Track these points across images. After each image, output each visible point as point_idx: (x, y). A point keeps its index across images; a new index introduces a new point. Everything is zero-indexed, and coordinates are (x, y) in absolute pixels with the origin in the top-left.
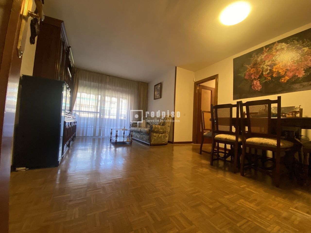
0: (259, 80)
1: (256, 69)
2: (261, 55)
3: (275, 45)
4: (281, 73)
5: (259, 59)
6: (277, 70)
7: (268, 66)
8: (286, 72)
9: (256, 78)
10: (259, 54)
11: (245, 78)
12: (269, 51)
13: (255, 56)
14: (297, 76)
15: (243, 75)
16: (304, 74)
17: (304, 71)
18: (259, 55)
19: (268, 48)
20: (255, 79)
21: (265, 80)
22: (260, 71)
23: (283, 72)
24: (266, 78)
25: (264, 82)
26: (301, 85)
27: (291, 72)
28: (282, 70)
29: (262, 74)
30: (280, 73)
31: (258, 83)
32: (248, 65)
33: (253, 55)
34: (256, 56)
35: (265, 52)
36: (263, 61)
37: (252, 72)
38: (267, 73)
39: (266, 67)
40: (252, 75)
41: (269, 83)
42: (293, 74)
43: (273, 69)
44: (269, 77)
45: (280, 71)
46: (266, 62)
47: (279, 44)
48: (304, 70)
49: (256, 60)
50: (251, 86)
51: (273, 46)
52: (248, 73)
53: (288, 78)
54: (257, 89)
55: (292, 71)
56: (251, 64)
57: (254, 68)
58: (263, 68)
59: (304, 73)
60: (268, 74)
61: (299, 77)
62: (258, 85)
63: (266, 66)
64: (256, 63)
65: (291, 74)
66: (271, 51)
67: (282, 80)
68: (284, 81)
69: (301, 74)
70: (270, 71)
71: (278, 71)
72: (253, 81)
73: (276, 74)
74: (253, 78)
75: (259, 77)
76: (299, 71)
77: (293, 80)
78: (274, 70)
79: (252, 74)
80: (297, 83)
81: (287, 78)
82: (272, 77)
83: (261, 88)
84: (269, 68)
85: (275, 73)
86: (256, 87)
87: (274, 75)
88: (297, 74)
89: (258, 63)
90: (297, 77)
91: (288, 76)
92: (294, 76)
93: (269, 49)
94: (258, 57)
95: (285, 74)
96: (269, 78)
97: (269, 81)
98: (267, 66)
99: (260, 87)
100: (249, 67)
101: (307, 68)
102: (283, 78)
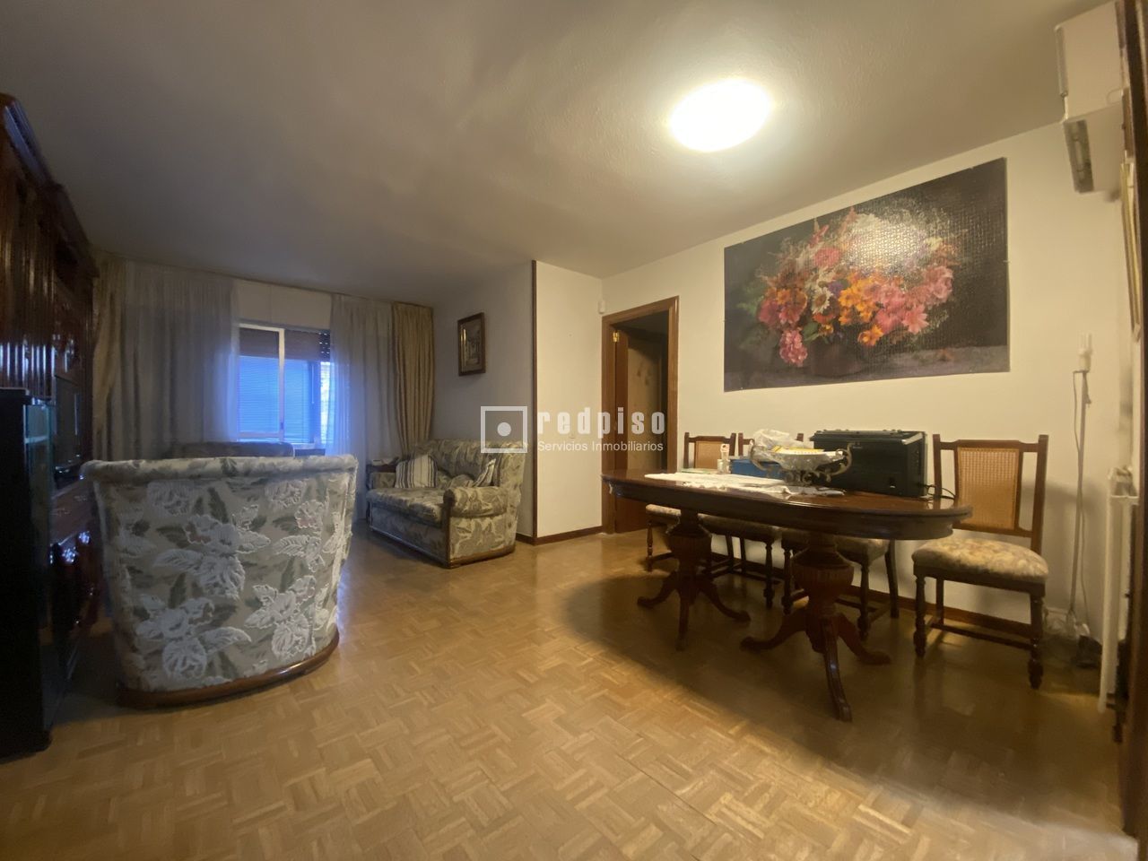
0: (800, 329)
1: (791, 292)
2: (806, 246)
3: (848, 218)
4: (862, 315)
5: (800, 260)
6: (850, 304)
7: (827, 286)
8: (874, 313)
9: (791, 322)
10: (801, 242)
11: (761, 319)
12: (829, 236)
13: (789, 246)
14: (907, 329)
15: (754, 310)
16: (926, 324)
17: (925, 315)
18: (802, 247)
19: (827, 227)
20: (788, 325)
21: (817, 332)
22: (804, 300)
23: (868, 312)
24: (819, 325)
25: (814, 337)
26: (916, 358)
27: (889, 314)
28: (865, 306)
29: (809, 310)
30: (859, 313)
31: (796, 340)
32: (769, 276)
33: (784, 245)
34: (791, 247)
35: (818, 239)
36: (812, 270)
37: (779, 303)
38: (821, 310)
39: (820, 289)
40: (779, 311)
41: (827, 342)
42: (895, 321)
43: (839, 300)
44: (829, 324)
45: (859, 308)
46: (821, 272)
47: (860, 215)
48: (926, 311)
49: (793, 263)
50: (777, 348)
51: (842, 221)
52: (768, 304)
53: (881, 334)
54: (794, 361)
55: (894, 312)
56: (779, 275)
57: (786, 287)
58: (811, 291)
59: (927, 320)
60: (826, 313)
61: (910, 333)
62: (797, 347)
63: (820, 286)
64: (791, 271)
65: (888, 322)
66: (836, 237)
67: (862, 336)
68: (869, 341)
69: (918, 325)
70: (830, 303)
71: (853, 308)
72: (782, 332)
73: (847, 317)
74: (782, 322)
75: (800, 321)
76: (912, 313)
77: (894, 342)
78: (843, 302)
79: (780, 306)
80: (905, 350)
81: (878, 332)
82: (836, 324)
83: (805, 357)
84: (829, 294)
85: (845, 312)
86: (793, 353)
87: (843, 320)
88: (905, 323)
89: (797, 272)
90: (904, 332)
91: (879, 326)
92: (898, 328)
93: (829, 229)
94: (797, 253)
95: (871, 319)
96: (828, 327)
97: (828, 338)
98: (823, 285)
99: (803, 354)
100: (770, 284)
101: (934, 306)
102: (867, 332)
